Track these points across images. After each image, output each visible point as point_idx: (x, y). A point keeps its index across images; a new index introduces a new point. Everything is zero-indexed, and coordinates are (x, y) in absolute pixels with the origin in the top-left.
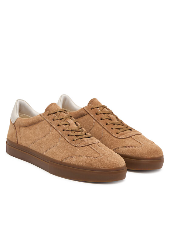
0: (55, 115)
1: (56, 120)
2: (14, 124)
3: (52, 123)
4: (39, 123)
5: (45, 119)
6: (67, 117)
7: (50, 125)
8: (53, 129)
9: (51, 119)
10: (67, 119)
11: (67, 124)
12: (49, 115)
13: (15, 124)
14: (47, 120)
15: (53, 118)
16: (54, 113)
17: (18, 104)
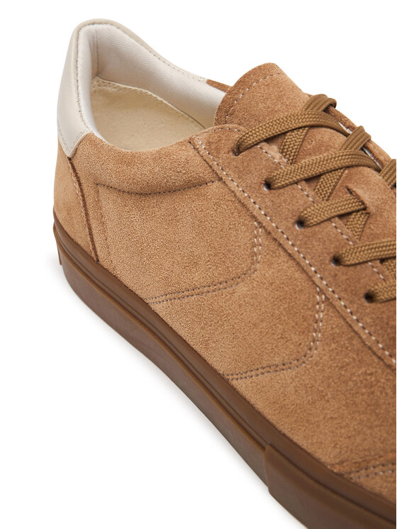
0: (273, 151)
1: (283, 187)
2: (70, 159)
3: (259, 202)
4: (191, 193)
5: (220, 179)
6: (347, 162)
7: (254, 217)
8: (273, 246)
9: (256, 178)
10: (349, 178)
11: (349, 214)
12: (238, 149)
13: (75, 162)
14: (233, 185)
15: (265, 175)
16: (269, 140)
17: (81, 48)
